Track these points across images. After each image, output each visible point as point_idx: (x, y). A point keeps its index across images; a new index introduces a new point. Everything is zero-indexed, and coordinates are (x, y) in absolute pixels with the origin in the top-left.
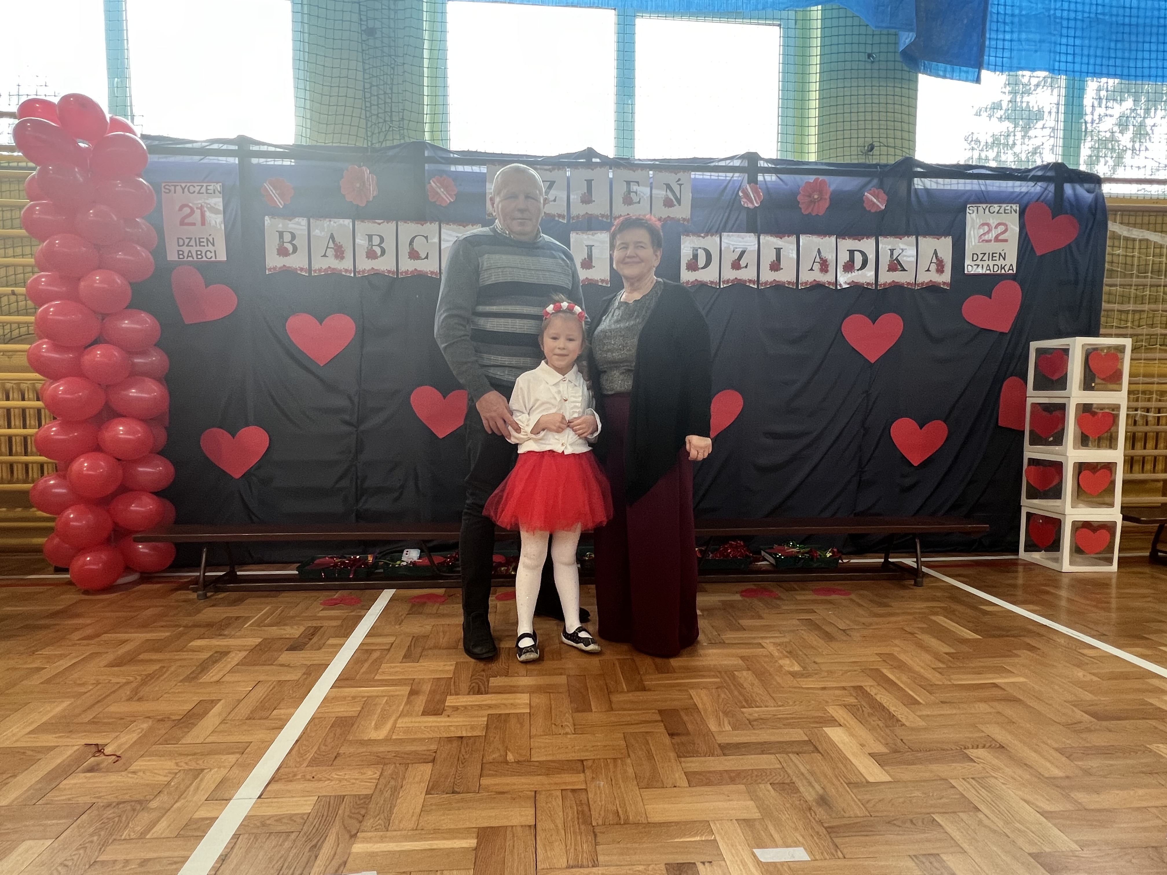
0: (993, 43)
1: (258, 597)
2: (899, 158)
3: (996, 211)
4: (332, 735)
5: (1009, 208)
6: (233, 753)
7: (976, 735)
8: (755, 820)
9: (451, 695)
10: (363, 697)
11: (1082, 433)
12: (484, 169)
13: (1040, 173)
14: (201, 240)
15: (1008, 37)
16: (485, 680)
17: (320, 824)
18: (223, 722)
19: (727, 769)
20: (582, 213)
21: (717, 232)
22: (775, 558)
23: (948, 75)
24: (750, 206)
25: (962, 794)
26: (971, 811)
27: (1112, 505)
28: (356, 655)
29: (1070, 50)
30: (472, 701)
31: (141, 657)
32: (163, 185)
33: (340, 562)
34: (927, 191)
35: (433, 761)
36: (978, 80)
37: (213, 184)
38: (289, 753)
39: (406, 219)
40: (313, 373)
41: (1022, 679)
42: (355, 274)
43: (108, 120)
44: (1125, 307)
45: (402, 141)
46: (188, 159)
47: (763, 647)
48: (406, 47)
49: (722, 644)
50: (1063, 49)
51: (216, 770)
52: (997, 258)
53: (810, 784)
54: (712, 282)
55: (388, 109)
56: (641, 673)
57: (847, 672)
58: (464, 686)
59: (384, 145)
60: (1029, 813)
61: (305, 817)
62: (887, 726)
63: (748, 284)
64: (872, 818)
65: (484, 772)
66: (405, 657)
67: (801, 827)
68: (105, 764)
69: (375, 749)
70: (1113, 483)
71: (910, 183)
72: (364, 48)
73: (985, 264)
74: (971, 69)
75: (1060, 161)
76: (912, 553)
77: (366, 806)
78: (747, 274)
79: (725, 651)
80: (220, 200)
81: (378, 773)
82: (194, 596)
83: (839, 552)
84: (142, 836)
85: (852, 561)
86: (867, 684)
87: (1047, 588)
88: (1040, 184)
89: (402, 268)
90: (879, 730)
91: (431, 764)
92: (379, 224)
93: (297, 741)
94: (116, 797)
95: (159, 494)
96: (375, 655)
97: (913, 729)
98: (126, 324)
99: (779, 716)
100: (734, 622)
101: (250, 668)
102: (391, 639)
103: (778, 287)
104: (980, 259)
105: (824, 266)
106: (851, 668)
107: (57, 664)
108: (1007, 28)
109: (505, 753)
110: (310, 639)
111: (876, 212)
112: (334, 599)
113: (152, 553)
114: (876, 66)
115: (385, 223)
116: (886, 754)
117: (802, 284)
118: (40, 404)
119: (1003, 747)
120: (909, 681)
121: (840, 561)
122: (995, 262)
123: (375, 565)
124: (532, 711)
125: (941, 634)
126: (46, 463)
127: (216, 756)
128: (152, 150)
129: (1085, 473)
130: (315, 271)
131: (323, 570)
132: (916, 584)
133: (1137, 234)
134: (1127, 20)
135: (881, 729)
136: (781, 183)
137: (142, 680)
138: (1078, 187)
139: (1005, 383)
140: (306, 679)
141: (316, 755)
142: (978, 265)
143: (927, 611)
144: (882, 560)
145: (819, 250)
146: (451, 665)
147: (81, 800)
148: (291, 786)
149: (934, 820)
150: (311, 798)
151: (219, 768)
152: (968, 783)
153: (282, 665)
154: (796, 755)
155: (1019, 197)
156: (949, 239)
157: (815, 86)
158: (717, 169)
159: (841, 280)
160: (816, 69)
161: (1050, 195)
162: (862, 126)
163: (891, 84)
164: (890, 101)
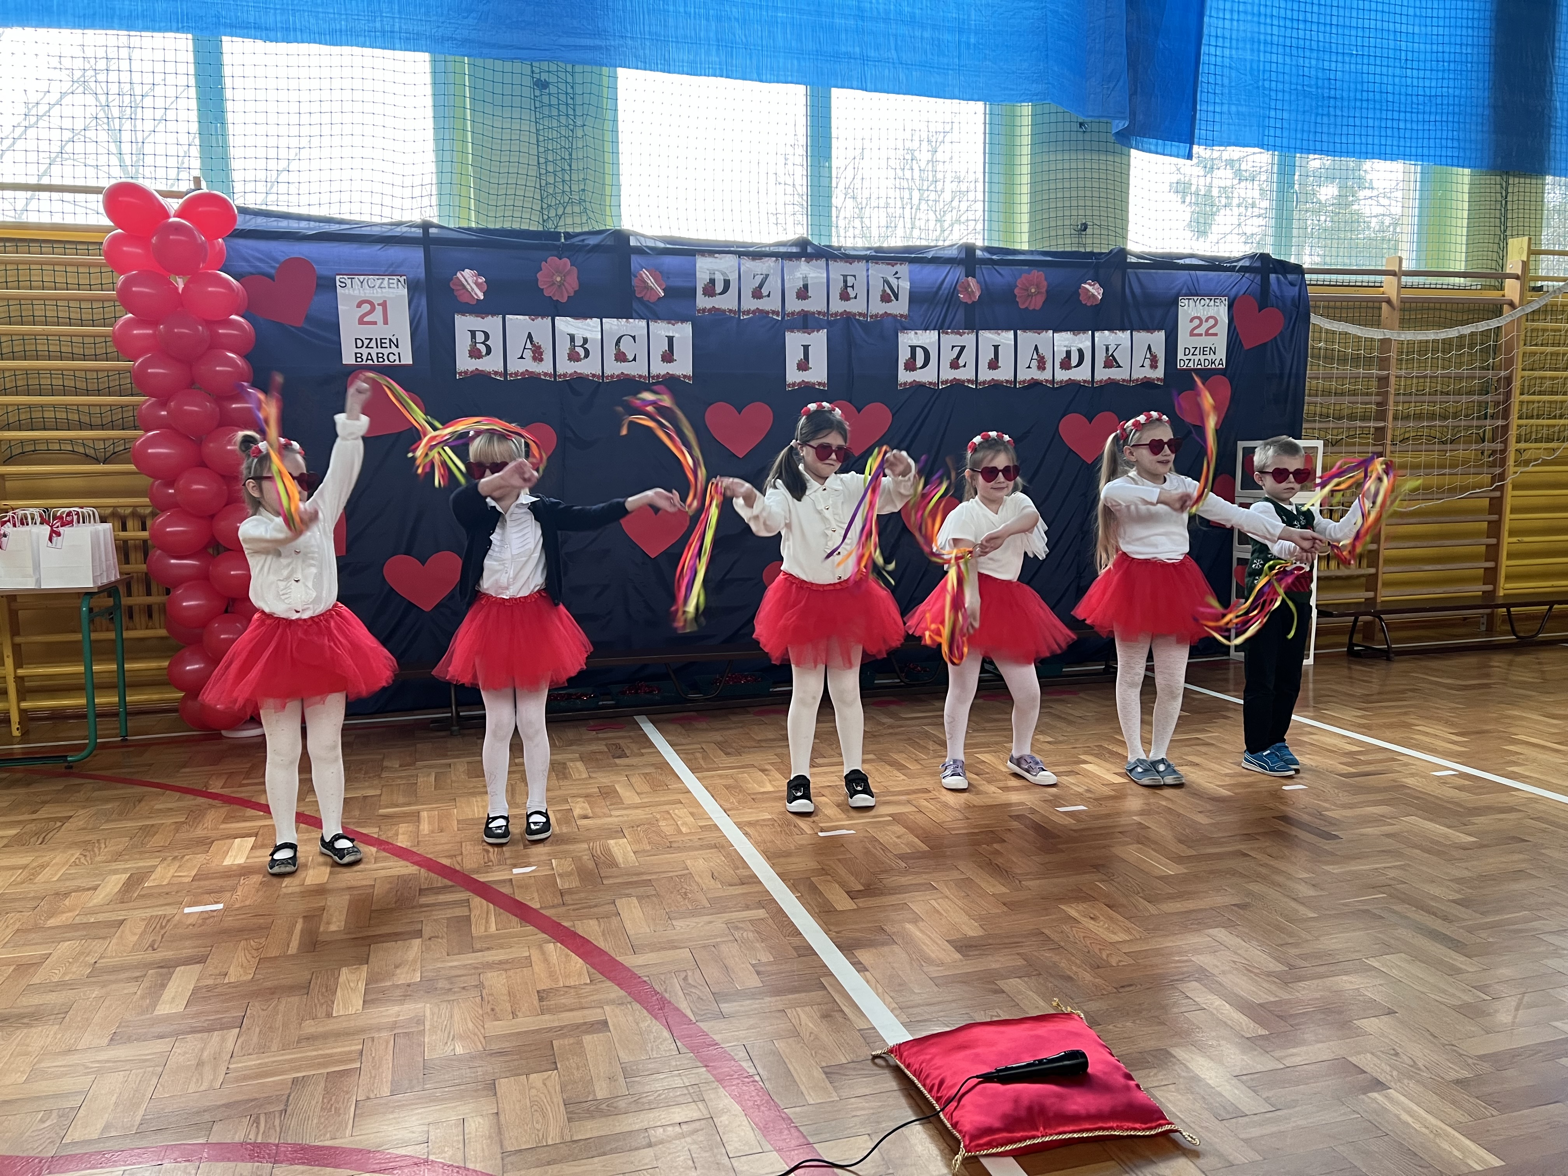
0: (1204, 115)
2: (1111, 248)
3: (1206, 304)
5: (1220, 301)
13: (1247, 264)
14: (384, 341)
15: (1218, 109)
20: (798, 309)
21: (935, 329)
24: (969, 300)
29: (1279, 124)
32: (338, 277)
34: (1141, 282)
36: (1190, 157)
37: (395, 277)
39: (612, 315)
42: (556, 379)
50: (1272, 123)
52: (1208, 353)
54: (930, 383)
63: (967, 384)
72: (537, 106)
73: (1196, 358)
74: (1183, 144)
75: (1267, 251)
78: (966, 374)
80: (405, 294)
88: (1247, 275)
89: (608, 372)
92: (582, 321)
103: (996, 386)
104: (1191, 353)
105: (1042, 363)
108: (1218, 100)
111: (1093, 303)
114: (1087, 137)
117: (1019, 382)
122: (1205, 357)
130: (513, 375)
133: (1337, 326)
136: (998, 275)
138: (1282, 279)
139: (1217, 481)
142: (1190, 360)
145: (1036, 346)
155: (1228, 289)
156: (1162, 334)
157: (1026, 160)
158: (936, 261)
159: (1058, 378)
160: (1026, 140)
161: (1256, 287)
162: (1074, 203)
163: (1103, 157)
164: (1103, 176)
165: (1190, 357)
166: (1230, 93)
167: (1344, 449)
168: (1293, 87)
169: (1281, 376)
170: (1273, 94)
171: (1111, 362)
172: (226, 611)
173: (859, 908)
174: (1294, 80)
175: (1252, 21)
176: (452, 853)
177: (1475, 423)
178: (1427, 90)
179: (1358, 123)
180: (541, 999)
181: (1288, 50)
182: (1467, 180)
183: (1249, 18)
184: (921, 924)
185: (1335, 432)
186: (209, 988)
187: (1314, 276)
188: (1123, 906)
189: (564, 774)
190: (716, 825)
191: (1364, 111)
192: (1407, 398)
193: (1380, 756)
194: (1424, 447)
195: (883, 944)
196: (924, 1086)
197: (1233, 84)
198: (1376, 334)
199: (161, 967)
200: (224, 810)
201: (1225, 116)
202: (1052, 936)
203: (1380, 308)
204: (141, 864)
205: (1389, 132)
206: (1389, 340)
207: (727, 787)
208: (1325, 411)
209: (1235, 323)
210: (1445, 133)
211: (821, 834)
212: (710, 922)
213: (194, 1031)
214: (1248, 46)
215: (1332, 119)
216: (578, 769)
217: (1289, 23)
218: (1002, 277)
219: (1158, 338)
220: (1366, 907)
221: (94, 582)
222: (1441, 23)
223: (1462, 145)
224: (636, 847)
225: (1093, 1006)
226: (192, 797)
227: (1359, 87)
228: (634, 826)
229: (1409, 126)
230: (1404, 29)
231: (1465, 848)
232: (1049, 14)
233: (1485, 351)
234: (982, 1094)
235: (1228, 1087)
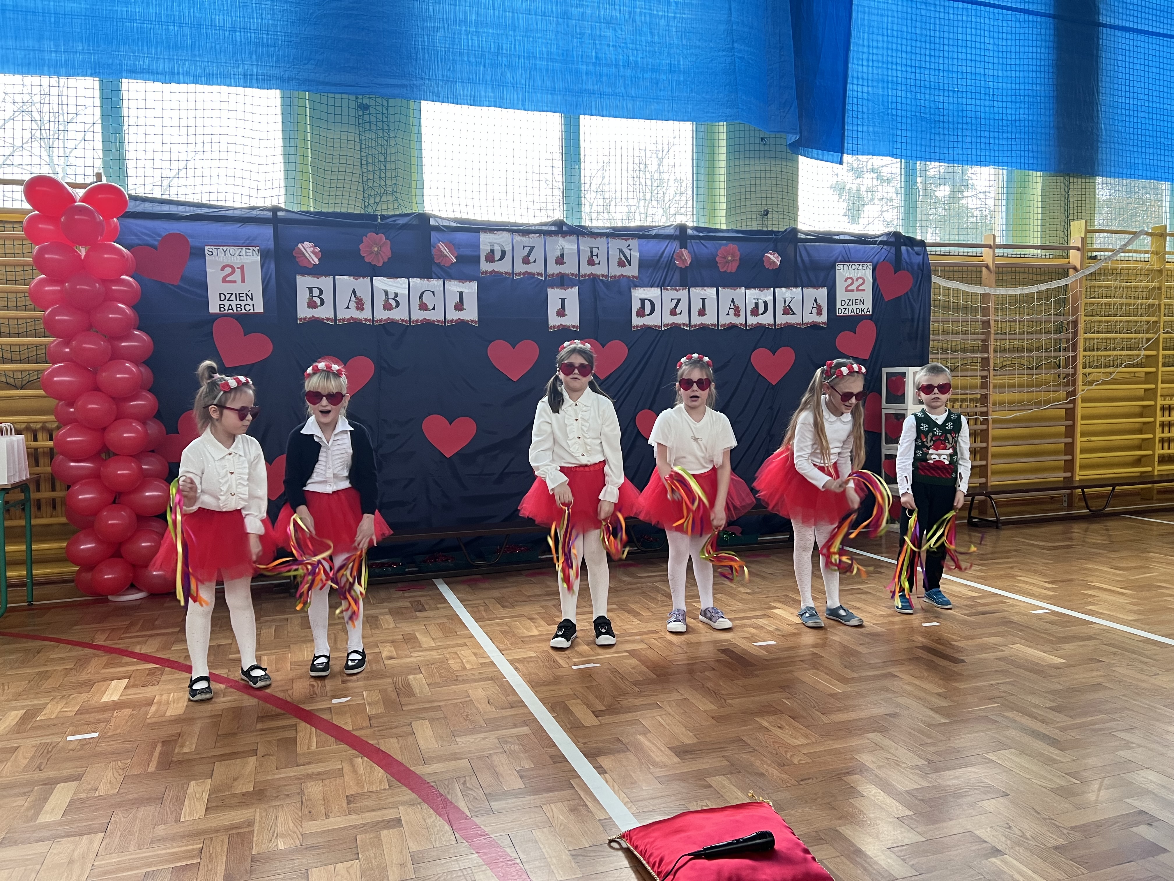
0: (850, 133)
3: (857, 268)
5: (865, 265)
13: (885, 239)
14: (241, 295)
15: (860, 129)
20: (556, 272)
21: (658, 286)
23: (819, 158)
24: (683, 265)
29: (904, 140)
32: (207, 248)
34: (808, 252)
36: (841, 162)
37: (251, 248)
39: (416, 276)
42: (374, 323)
52: (859, 304)
54: (656, 326)
55: (383, 175)
61: (536, 657)
63: (682, 327)
66: (503, 607)
71: (796, 246)
72: (360, 122)
73: (850, 307)
74: (836, 153)
75: (898, 230)
78: (681, 319)
80: (258, 260)
88: (885, 247)
89: (413, 318)
92: (394, 281)
103: (704, 328)
104: (846, 304)
105: (737, 312)
111: (773, 267)
114: (767, 148)
117: (721, 325)
122: (857, 306)
128: (197, 217)
130: (339, 321)
133: (951, 284)
136: (704, 247)
138: (910, 249)
142: (846, 309)
145: (733, 299)
155: (871, 257)
156: (825, 290)
157: (723, 164)
158: (657, 236)
159: (749, 322)
160: (723, 150)
161: (892, 256)
162: (759, 195)
163: (779, 162)
164: (779, 176)
165: (845, 306)
166: (868, 118)
167: (960, 374)
168: (913, 114)
169: (913, 320)
170: (899, 119)
171: (788, 310)
172: (114, 502)
173: (601, 724)
174: (914, 109)
175: (882, 67)
176: (285, 688)
177: (1052, 354)
178: (1009, 117)
179: (960, 140)
180: (349, 802)
181: (909, 87)
182: (1040, 180)
183: (880, 65)
184: (649, 735)
185: (953, 361)
186: (82, 801)
187: (933, 249)
188: (804, 717)
189: (376, 625)
190: (493, 662)
191: (965, 131)
192: (1003, 337)
193: (993, 600)
194: (1016, 372)
195: (620, 751)
196: (648, 863)
197: (870, 112)
198: (979, 290)
199: (45, 784)
200: (105, 658)
201: (866, 134)
202: (749, 742)
203: (981, 271)
204: (36, 702)
205: (983, 146)
206: (988, 294)
207: (502, 632)
208: (945, 345)
209: (878, 282)
210: (1023, 147)
211: (574, 667)
212: (486, 738)
213: (68, 835)
214: (880, 85)
215: (942, 137)
216: (387, 621)
217: (909, 69)
218: (706, 249)
219: (822, 293)
220: (985, 714)
221: (8, 480)
222: (1018, 69)
223: (1035, 155)
224: (429, 681)
225: (779, 796)
226: (81, 648)
227: (960, 114)
228: (429, 664)
229: (997, 142)
230: (991, 73)
231: (1057, 667)
232: (737, 60)
233: (1058, 302)
234: (692, 868)
235: (883, 857)
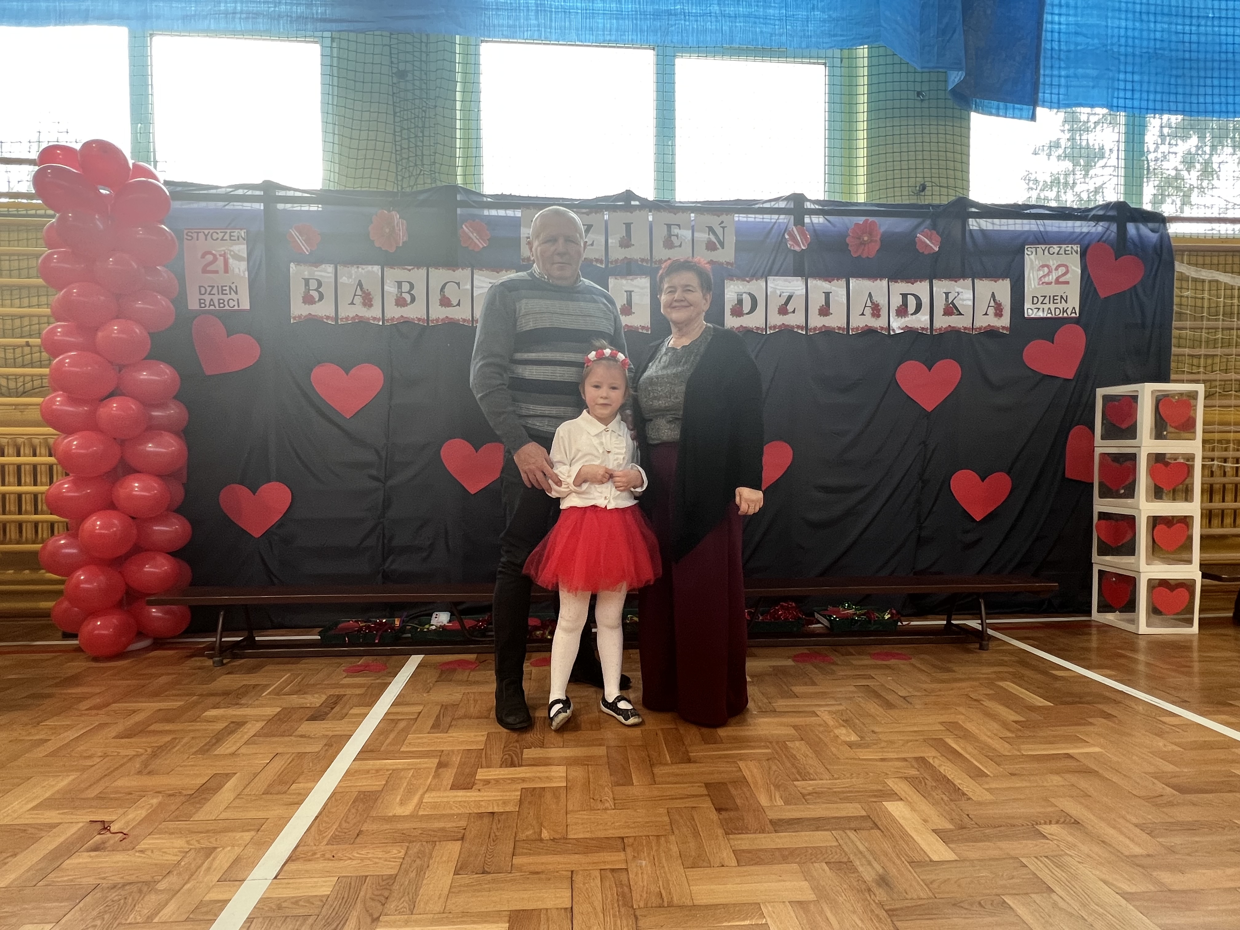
0: (1048, 80)
1: (278, 664)
2: (952, 198)
3: (1056, 252)
4: (353, 811)
5: (1069, 249)
6: (248, 831)
7: (1049, 809)
8: (810, 902)
9: (481, 768)
10: (387, 770)
11: (1155, 485)
12: (518, 213)
13: (1101, 213)
14: (224, 288)
15: (1063, 73)
16: (519, 751)
17: (340, 907)
18: (238, 796)
19: (779, 847)
20: (621, 257)
21: (762, 277)
22: (830, 621)
23: (1001, 114)
24: (797, 249)
25: (1035, 874)
26: (1044, 893)
27: (1190, 562)
28: (381, 725)
29: (1129, 86)
30: (504, 775)
31: (152, 728)
32: (186, 232)
33: (365, 626)
34: (982, 231)
35: (463, 839)
36: (1033, 118)
37: (237, 231)
38: (308, 830)
39: (437, 265)
40: (339, 426)
41: (1097, 749)
42: (383, 323)
43: (131, 166)
44: (1196, 352)
45: (434, 185)
46: (212, 205)
47: (818, 716)
48: (438, 89)
49: (774, 712)
50: (1122, 85)
51: (229, 848)
52: (1059, 301)
53: (870, 863)
54: (758, 328)
55: (419, 153)
56: (686, 743)
57: (908, 741)
58: (497, 757)
59: (415, 189)
60: (1107, 895)
61: (324, 899)
62: (951, 800)
63: (796, 330)
64: (936, 900)
65: (517, 851)
66: (433, 727)
67: (860, 911)
68: (112, 842)
69: (399, 826)
70: (1190, 538)
71: (964, 224)
72: (395, 91)
73: (1046, 307)
74: (1025, 107)
75: (1122, 200)
76: (977, 615)
77: (388, 887)
78: (795, 320)
79: (776, 720)
80: (244, 247)
81: (403, 852)
82: (210, 663)
83: (898, 613)
84: (149, 919)
85: (912, 623)
86: (930, 755)
87: (1123, 652)
88: (1101, 224)
89: (433, 315)
90: (943, 805)
91: (460, 842)
92: (410, 270)
93: (317, 817)
94: (122, 878)
95: (175, 554)
96: (402, 725)
97: (980, 804)
98: (144, 375)
99: (835, 790)
100: (786, 689)
101: (268, 739)
102: (418, 709)
103: (827, 332)
104: (1040, 302)
105: (876, 311)
106: (914, 738)
107: (62, 736)
108: (1063, 65)
109: (539, 830)
110: (332, 709)
111: (929, 254)
112: (359, 666)
113: (167, 616)
114: (925, 104)
115: (416, 269)
116: (951, 830)
117: (852, 329)
118: (52, 460)
119: (1079, 823)
120: (975, 752)
121: (899, 624)
122: (1056, 306)
123: (402, 629)
124: (569, 784)
125: (1010, 700)
126: (57, 522)
127: (230, 834)
128: (176, 196)
129: (1160, 527)
130: (342, 319)
131: (347, 634)
132: (982, 648)
133: (1206, 274)
134: (1187, 55)
135: (945, 804)
136: (829, 224)
137: (152, 752)
138: (1141, 226)
139: (1072, 432)
140: (327, 750)
141: (337, 833)
142: (1039, 309)
143: (994, 676)
144: (945, 622)
145: (870, 294)
146: (483, 735)
147: (85, 881)
148: (309, 866)
149: (1004, 902)
150: (332, 879)
151: (233, 846)
152: (1041, 861)
153: (302, 736)
154: (853, 831)
155: (1079, 238)
156: (1007, 282)
157: (863, 126)
158: (763, 211)
159: (894, 325)
161: (1112, 234)
162: (912, 166)
164: (942, 140)
165: (1038, 305)
168: (1144, 50)
169: (1143, 326)
170: (1122, 58)
171: (951, 309)
174: (1145, 44)
181: (1137, 15)
191: (1223, 71)
209: (1089, 272)
215: (1188, 80)
218: (833, 226)
219: (1003, 287)
